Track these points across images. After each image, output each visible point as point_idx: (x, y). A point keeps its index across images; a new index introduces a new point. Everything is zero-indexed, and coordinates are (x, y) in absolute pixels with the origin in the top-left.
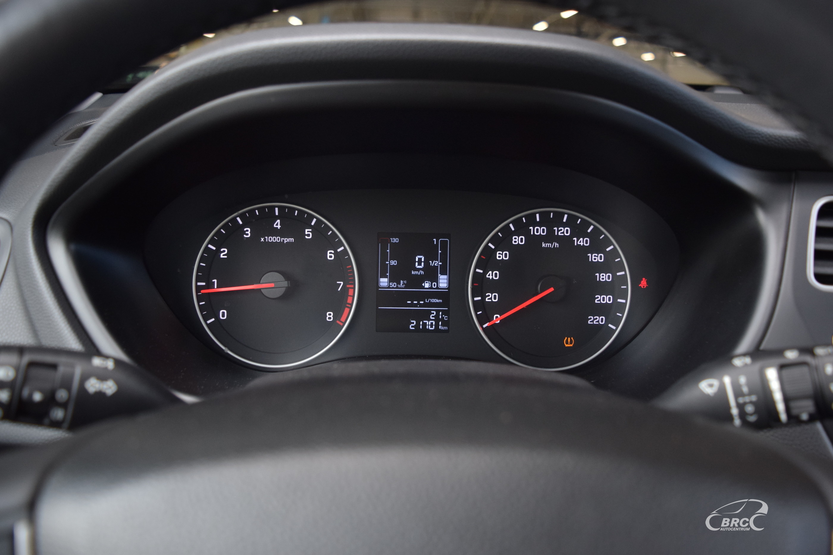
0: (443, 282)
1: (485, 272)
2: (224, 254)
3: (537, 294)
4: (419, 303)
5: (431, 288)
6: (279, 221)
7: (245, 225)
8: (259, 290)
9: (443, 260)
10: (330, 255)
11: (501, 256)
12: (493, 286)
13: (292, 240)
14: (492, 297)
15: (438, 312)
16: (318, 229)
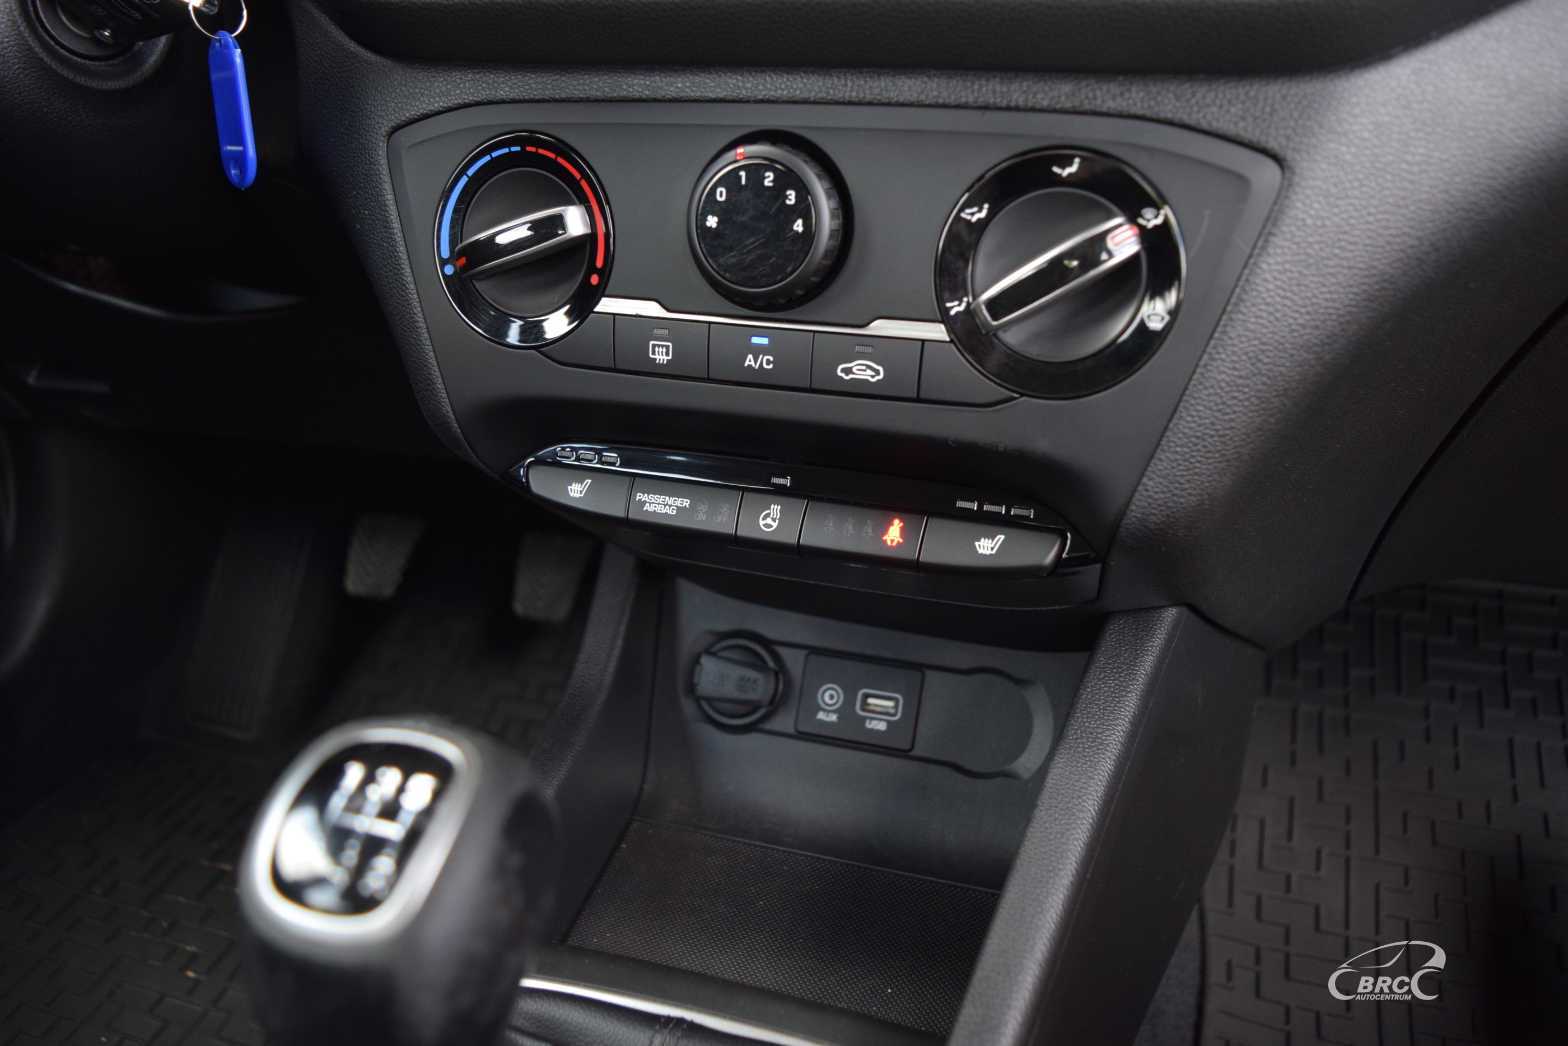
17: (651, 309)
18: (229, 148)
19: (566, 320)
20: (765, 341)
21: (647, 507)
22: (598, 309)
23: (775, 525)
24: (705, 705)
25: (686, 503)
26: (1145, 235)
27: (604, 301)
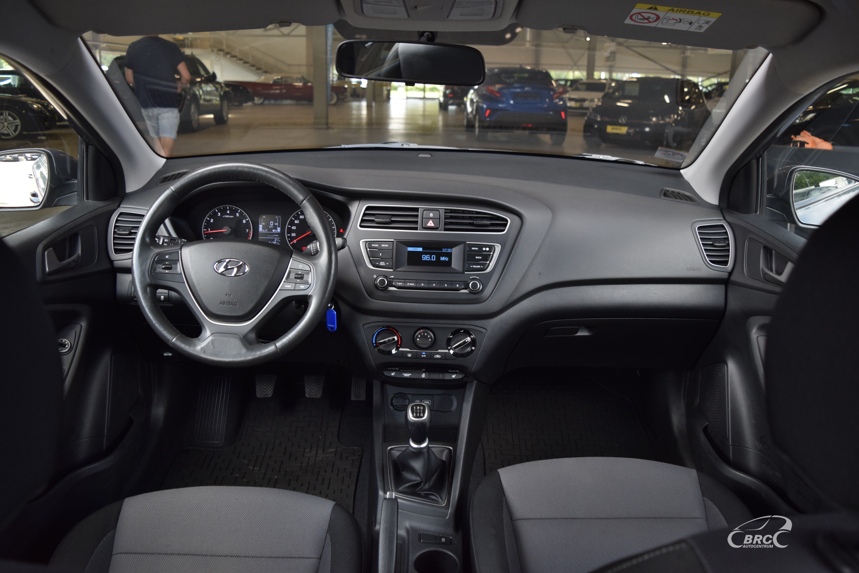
0: (279, 230)
1: (291, 227)
2: (212, 221)
3: (306, 233)
4: (271, 236)
5: (275, 232)
6: (229, 211)
7: (218, 212)
8: (222, 232)
9: (279, 223)
10: (244, 221)
11: (297, 222)
12: (294, 231)
13: (233, 217)
14: (294, 235)
15: (277, 239)
16: (241, 214)
17: (408, 350)
18: (329, 325)
19: (395, 351)
20: (424, 353)
21: (405, 376)
22: (399, 350)
23: (424, 376)
24: (395, 406)
25: (411, 374)
26: (471, 338)
27: (400, 349)
